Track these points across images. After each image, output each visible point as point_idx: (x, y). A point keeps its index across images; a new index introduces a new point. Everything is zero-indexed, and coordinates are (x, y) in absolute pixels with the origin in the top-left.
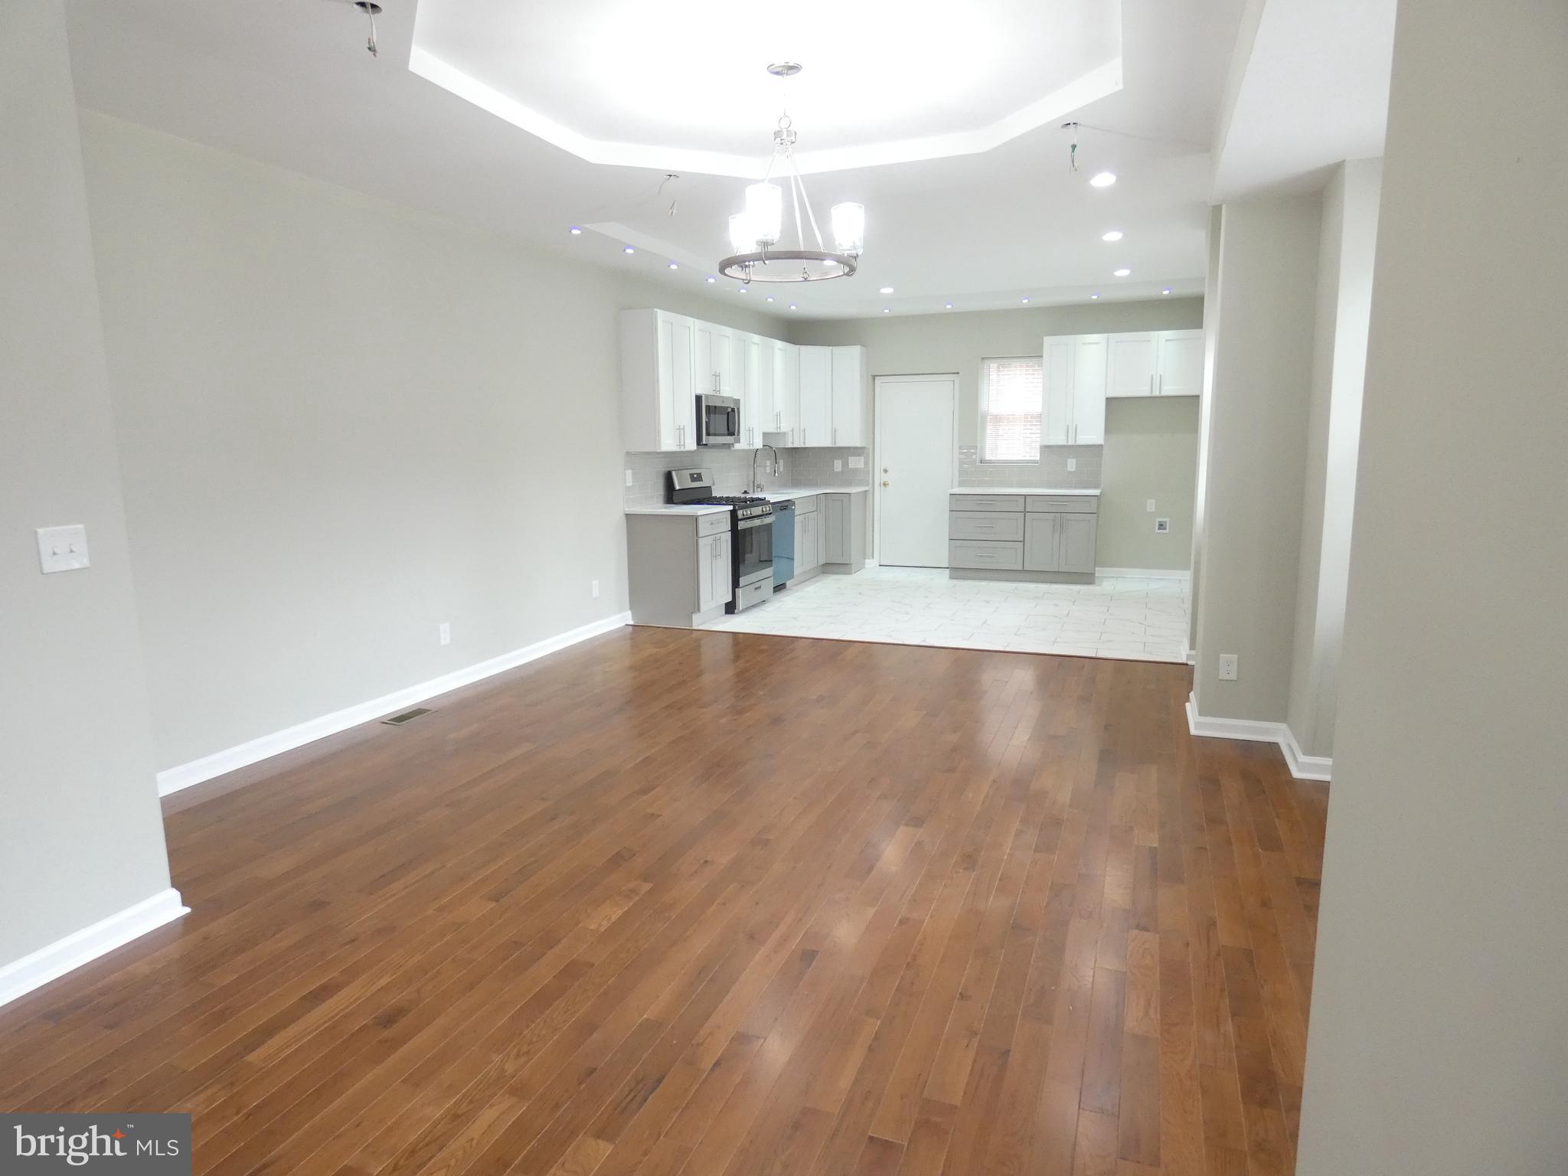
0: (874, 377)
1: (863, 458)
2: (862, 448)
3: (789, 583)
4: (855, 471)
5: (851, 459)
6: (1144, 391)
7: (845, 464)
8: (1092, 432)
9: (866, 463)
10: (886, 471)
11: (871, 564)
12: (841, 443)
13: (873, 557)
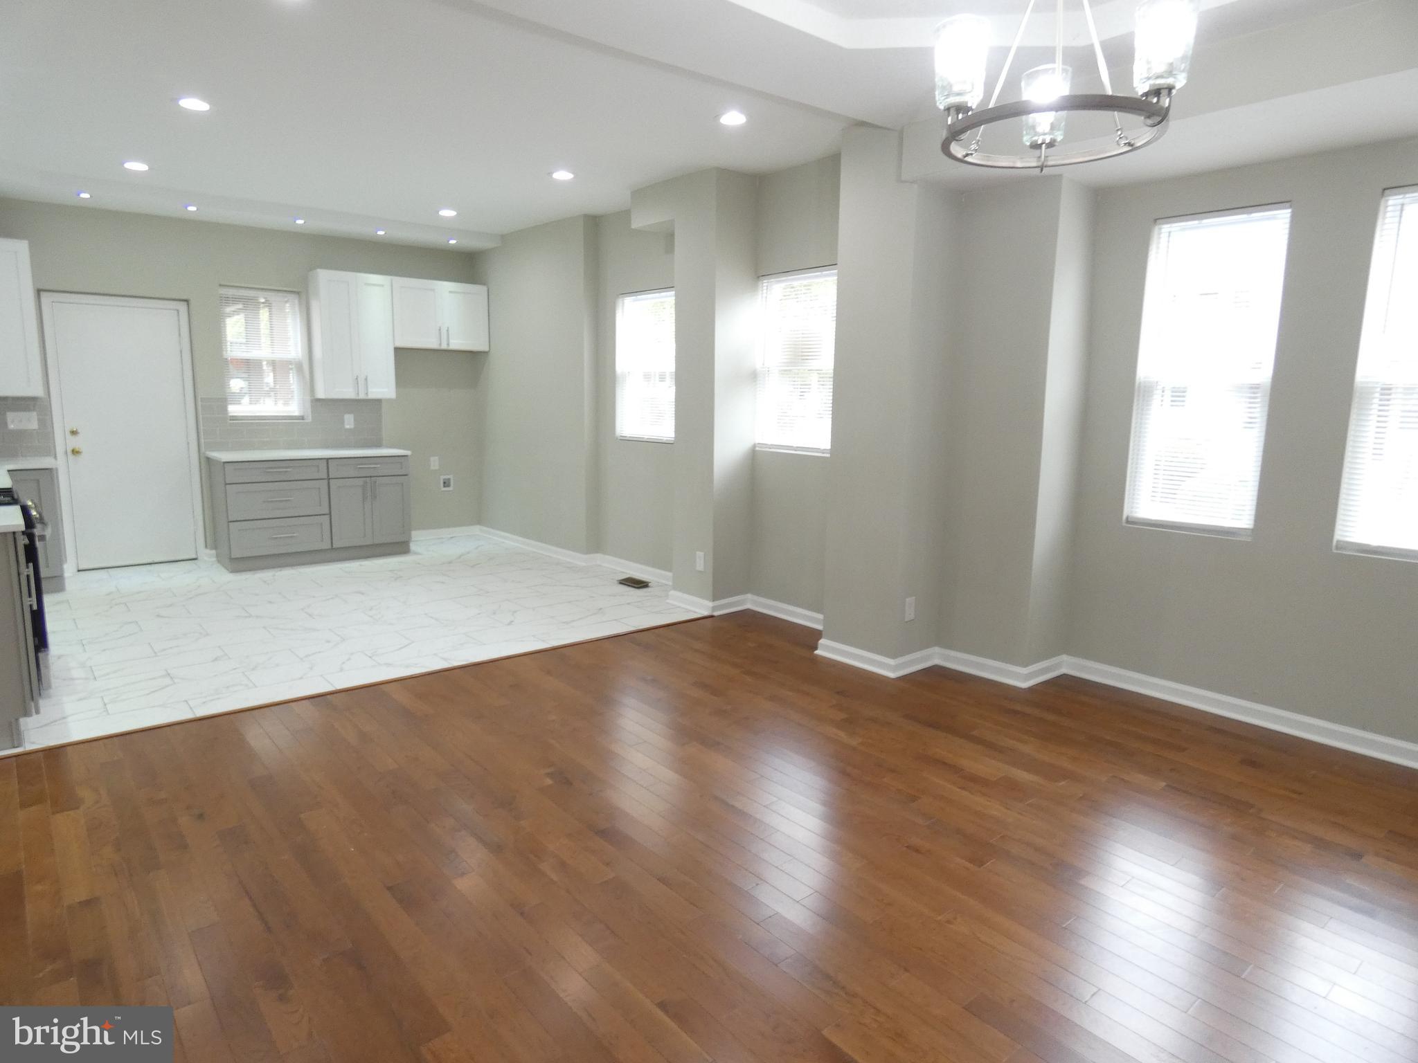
0: (39, 291)
1: (35, 414)
2: (34, 399)
4: (22, 434)
5: (11, 416)
6: (432, 343)
7: (4, 423)
8: (383, 386)
9: (42, 422)
10: (74, 433)
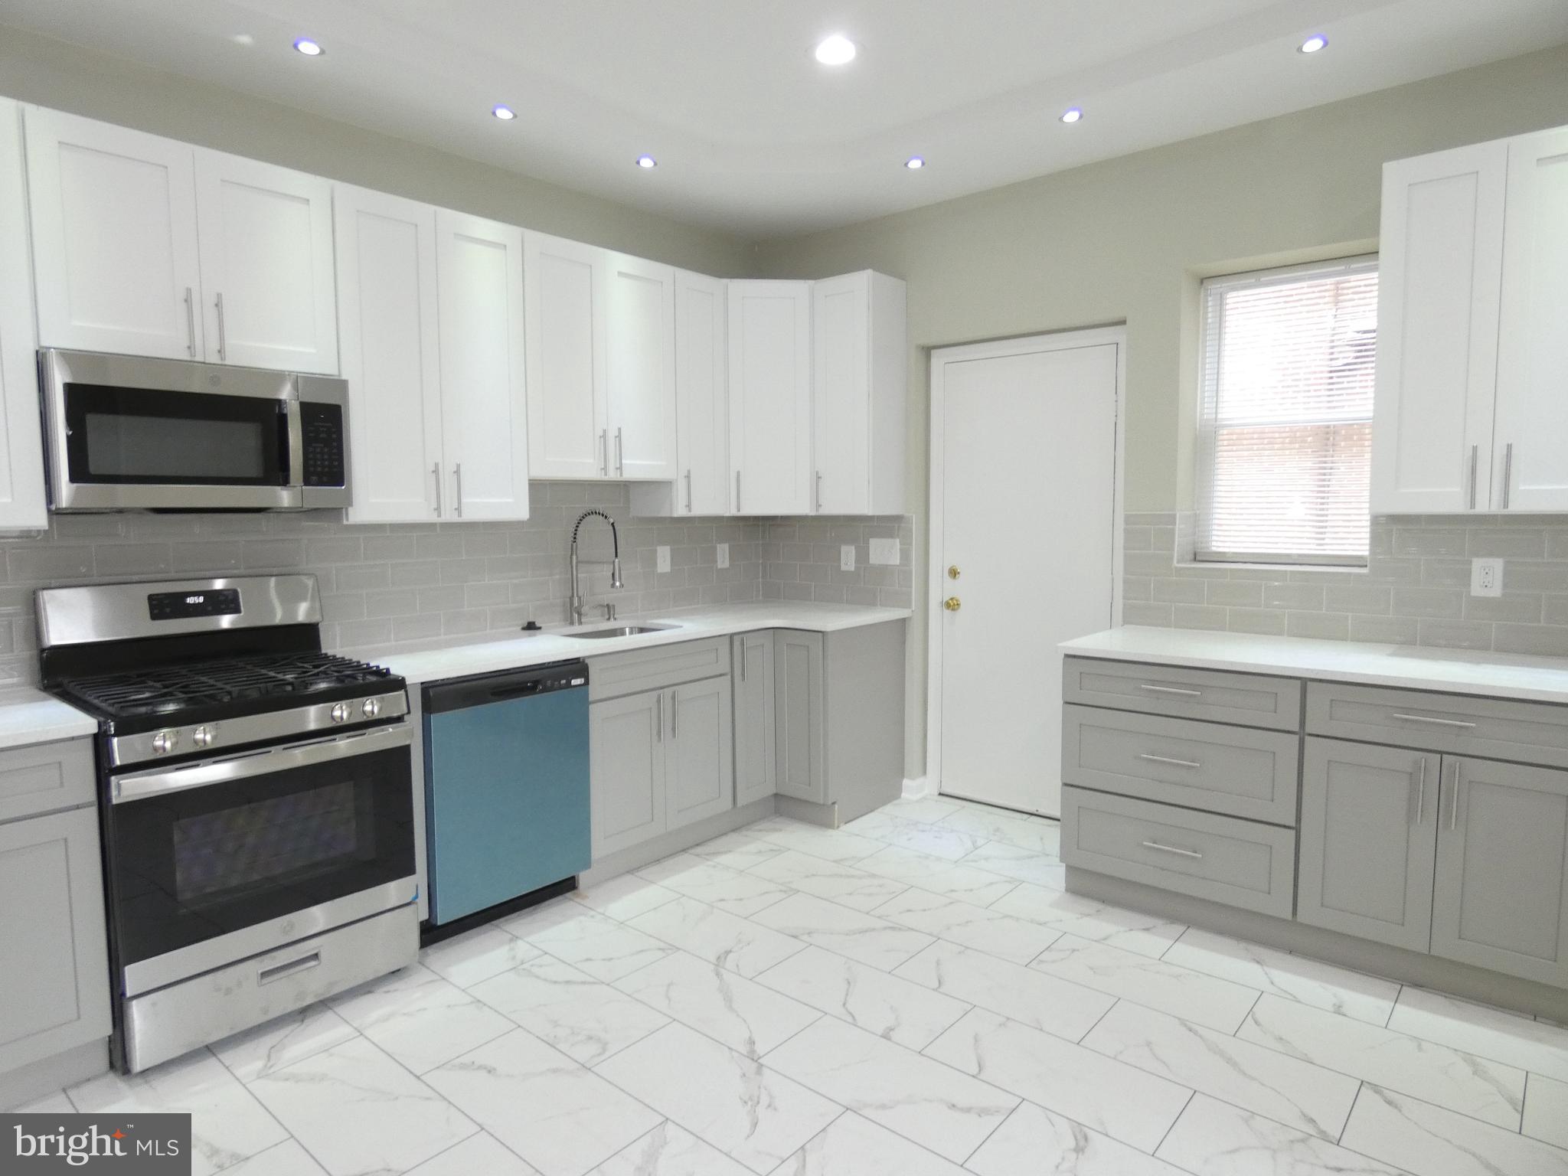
0: (927, 351)
1: (898, 540)
2: (898, 519)
3: (584, 878)
4: (883, 570)
5: (874, 543)
7: (862, 556)
9: (905, 555)
10: (954, 573)
11: (916, 789)
12: (835, 505)
13: (925, 773)
